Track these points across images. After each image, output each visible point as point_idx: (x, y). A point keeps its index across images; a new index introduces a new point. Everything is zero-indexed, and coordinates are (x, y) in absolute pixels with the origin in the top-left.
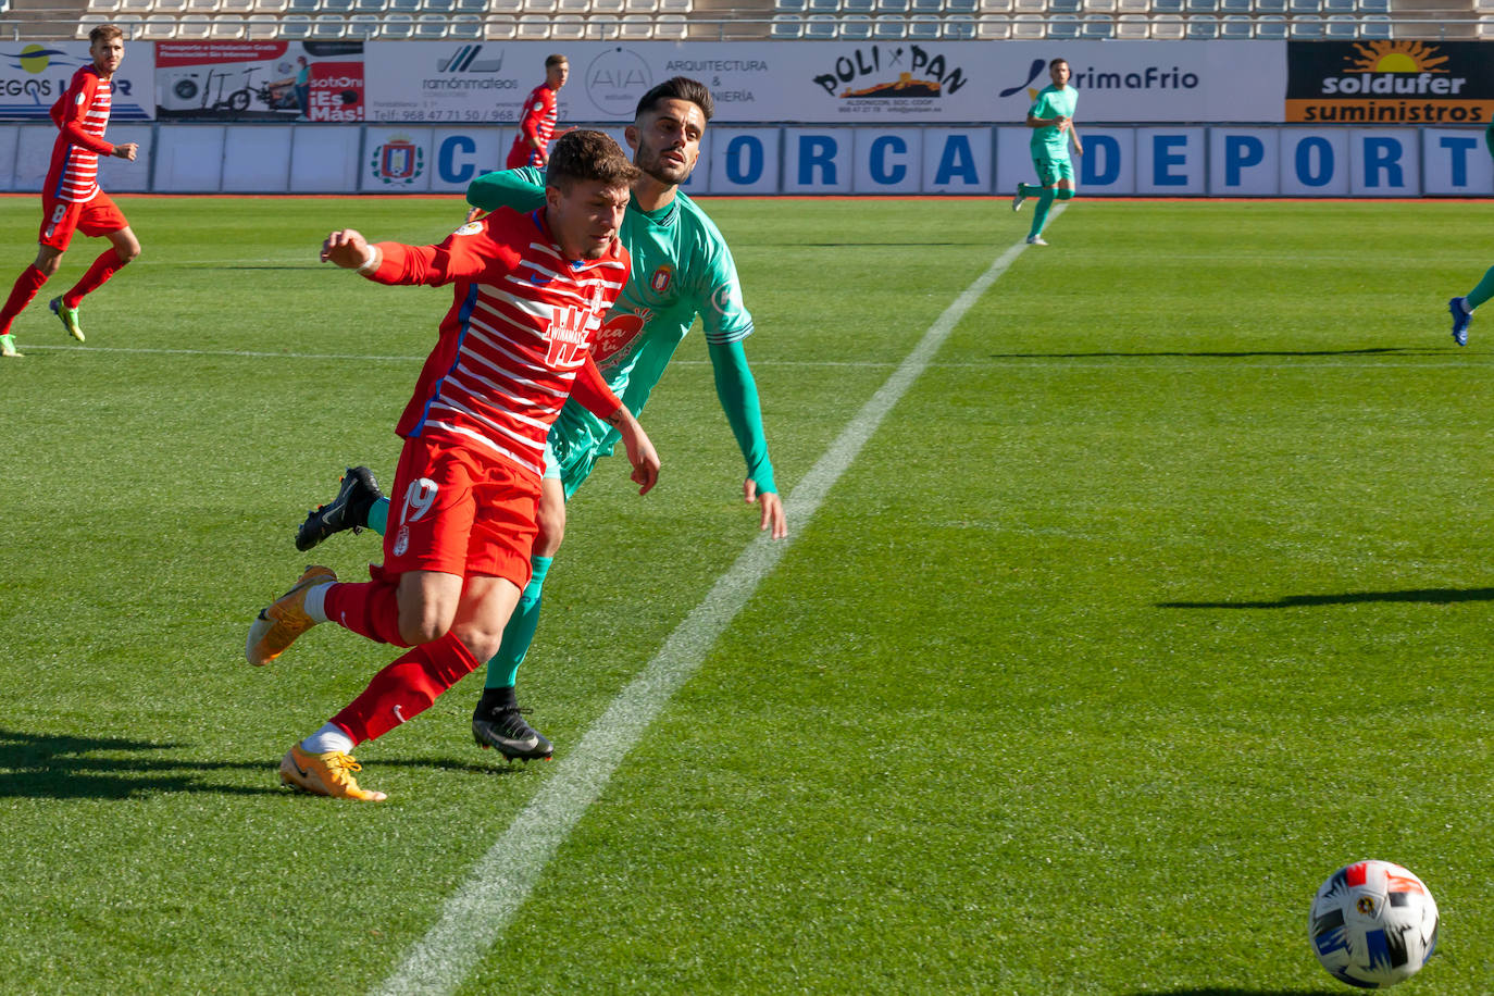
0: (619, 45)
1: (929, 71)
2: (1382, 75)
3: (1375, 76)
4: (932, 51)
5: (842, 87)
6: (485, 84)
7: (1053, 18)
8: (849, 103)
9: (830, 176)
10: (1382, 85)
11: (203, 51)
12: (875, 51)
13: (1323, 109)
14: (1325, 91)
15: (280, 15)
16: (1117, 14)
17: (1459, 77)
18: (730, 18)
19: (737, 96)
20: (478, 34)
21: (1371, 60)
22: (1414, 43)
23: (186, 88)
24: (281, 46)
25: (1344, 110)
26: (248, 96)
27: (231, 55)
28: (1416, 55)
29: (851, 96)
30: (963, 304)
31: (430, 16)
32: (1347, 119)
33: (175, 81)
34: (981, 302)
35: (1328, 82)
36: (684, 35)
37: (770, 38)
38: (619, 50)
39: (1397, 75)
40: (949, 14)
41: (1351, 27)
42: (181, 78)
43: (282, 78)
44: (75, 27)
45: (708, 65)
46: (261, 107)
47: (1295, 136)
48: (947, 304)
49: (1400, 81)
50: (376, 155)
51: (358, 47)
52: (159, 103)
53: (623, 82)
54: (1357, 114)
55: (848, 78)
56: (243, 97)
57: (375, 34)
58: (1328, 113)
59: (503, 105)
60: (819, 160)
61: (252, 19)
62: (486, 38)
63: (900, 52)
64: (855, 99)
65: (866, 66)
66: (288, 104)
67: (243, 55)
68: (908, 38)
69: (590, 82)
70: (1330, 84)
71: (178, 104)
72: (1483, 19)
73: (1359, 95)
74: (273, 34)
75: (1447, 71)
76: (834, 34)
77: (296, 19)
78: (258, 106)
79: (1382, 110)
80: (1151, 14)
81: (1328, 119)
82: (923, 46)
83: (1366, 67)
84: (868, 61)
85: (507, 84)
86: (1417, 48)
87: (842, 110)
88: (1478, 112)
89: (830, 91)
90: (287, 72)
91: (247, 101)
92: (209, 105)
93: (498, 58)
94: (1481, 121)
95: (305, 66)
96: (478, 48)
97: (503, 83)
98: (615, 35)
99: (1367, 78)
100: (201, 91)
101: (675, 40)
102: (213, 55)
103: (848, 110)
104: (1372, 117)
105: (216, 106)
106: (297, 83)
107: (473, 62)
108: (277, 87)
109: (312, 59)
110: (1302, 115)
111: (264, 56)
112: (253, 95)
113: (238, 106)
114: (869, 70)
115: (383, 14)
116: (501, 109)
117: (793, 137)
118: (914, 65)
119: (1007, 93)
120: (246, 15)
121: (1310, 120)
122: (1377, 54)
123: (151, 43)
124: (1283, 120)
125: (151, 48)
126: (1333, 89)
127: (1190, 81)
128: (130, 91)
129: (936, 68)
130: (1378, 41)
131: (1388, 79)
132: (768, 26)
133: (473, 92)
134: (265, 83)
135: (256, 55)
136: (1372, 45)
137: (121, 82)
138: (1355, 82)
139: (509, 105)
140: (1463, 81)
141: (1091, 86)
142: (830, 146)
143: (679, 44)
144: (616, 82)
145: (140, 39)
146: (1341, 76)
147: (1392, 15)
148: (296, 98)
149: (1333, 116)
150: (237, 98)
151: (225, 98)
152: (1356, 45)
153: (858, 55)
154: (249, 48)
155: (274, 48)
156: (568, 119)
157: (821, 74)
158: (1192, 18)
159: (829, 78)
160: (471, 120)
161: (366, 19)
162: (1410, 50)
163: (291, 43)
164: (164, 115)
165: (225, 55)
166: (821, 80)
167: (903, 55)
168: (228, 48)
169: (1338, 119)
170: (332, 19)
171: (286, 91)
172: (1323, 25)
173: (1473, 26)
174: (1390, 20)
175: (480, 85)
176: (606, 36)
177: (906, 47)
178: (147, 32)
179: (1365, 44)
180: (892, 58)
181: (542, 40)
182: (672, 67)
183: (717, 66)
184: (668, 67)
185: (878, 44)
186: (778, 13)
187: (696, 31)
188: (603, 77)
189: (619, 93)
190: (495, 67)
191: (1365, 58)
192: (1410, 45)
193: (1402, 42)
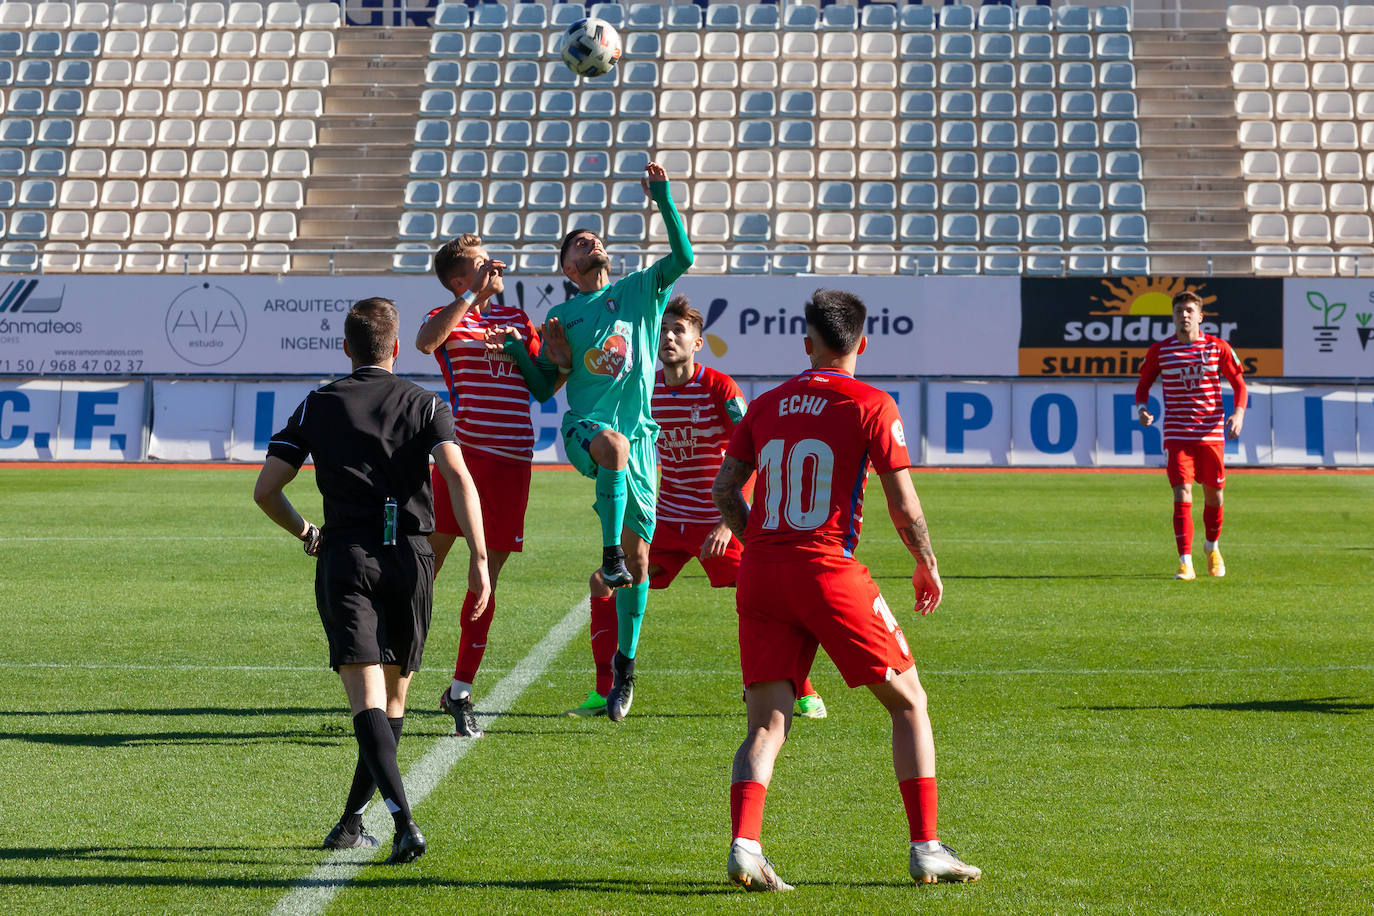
0: (207, 279)
2: (1137, 318)
3: (1128, 319)
6: (42, 328)
7: (737, 248)
10: (1137, 331)
12: (520, 287)
13: (1064, 361)
14: (1067, 338)
16: (815, 244)
17: (1230, 322)
18: (343, 247)
20: (34, 266)
21: (1123, 301)
22: (1175, 279)
25: (1089, 361)
32: (1094, 372)
35: (1071, 327)
36: (286, 268)
37: (392, 272)
38: (206, 286)
39: (1154, 319)
41: (1098, 261)
45: (315, 304)
47: (1031, 393)
49: (1158, 327)
53: (210, 328)
54: (1106, 365)
58: (1071, 365)
59: (64, 353)
62: (43, 270)
63: (549, 289)
70: (1073, 329)
72: (1260, 250)
73: (1108, 343)
75: (1216, 314)
80: (857, 243)
81: (1071, 372)
83: (1118, 309)
85: (69, 328)
86: (1179, 286)
88: (1253, 363)
93: (57, 294)
94: (1256, 375)
96: (34, 283)
97: (64, 327)
98: (202, 267)
99: (1117, 322)
101: (275, 274)
104: (1123, 369)
107: (26, 302)
110: (1038, 368)
116: (60, 359)
121: (1048, 373)
122: (1130, 293)
124: (1015, 372)
126: (1077, 336)
127: (903, 325)
130: (1131, 277)
131: (1144, 324)
132: (390, 257)
133: (29, 338)
136: (1125, 281)
138: (1104, 328)
139: (71, 353)
140: (1234, 326)
141: (782, 331)
143: (280, 278)
144: (203, 328)
146: (1086, 321)
147: (1149, 245)
149: (1077, 368)
152: (1104, 282)
156: (142, 370)
158: (906, 249)
160: (25, 371)
162: (1170, 288)
167: (553, 293)
169: (1082, 372)
172: (1067, 258)
173: (1248, 260)
174: (1146, 252)
175: (36, 328)
176: (190, 269)
177: (558, 283)
179: (1116, 280)
180: (542, 297)
181: (112, 274)
182: (271, 307)
183: (326, 306)
184: (266, 307)
185: (523, 279)
186: (401, 242)
187: (300, 264)
188: (187, 319)
189: (207, 337)
190: (54, 306)
191: (1116, 298)
192: (1170, 282)
193: (1161, 278)
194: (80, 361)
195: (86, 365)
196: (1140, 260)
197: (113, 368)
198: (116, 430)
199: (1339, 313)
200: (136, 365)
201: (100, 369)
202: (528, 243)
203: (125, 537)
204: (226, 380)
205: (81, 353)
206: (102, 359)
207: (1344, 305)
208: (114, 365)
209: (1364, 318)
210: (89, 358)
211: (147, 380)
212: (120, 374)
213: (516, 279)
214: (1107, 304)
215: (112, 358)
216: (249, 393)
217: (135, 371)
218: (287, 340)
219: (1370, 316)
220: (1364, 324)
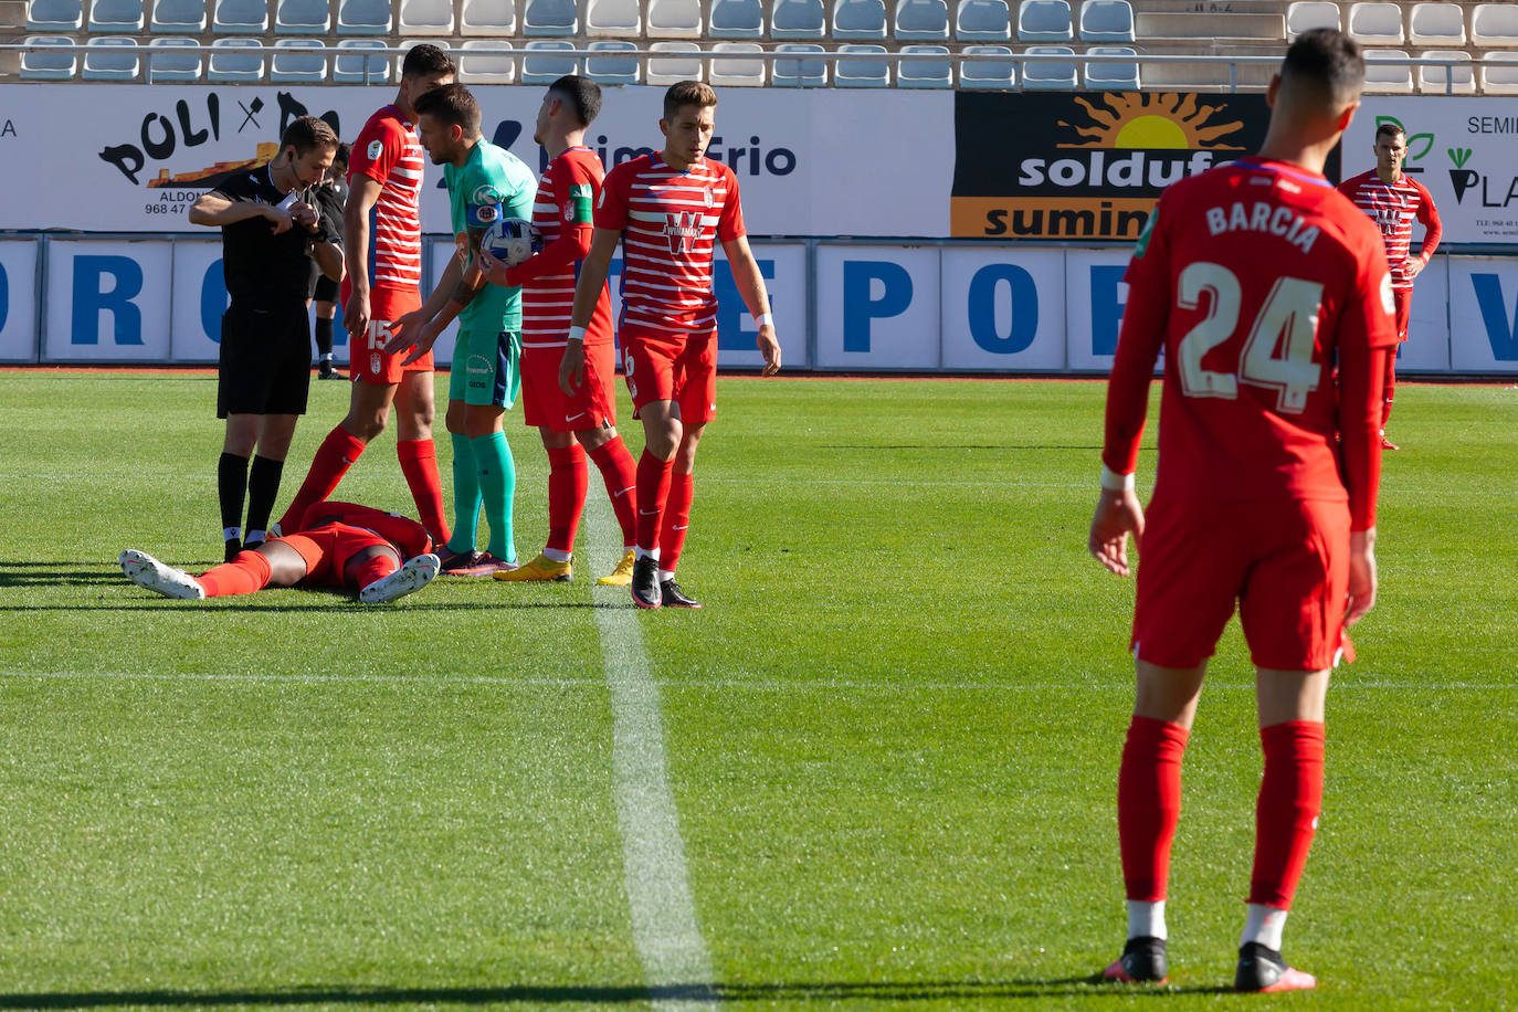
2: (1126, 154)
3: (1112, 155)
4: (316, 104)
5: (152, 167)
7: (530, 46)
8: (164, 197)
9: (129, 330)
10: (1125, 173)
12: (213, 102)
13: (1019, 215)
14: (1023, 181)
16: (644, 40)
21: (1106, 128)
22: (1182, 96)
25: (1055, 216)
28: (1186, 119)
29: (170, 184)
32: (1062, 233)
35: (1028, 165)
39: (1151, 155)
40: (342, 37)
41: (1066, 67)
47: (968, 263)
49: (1156, 166)
54: (1080, 222)
55: (162, 151)
58: (1028, 222)
60: (107, 301)
63: (257, 105)
64: (174, 191)
65: (195, 131)
68: (268, 81)
70: (1032, 171)
73: (1083, 189)
79: (1124, 218)
80: (706, 40)
81: (1029, 232)
82: (298, 94)
83: (1098, 139)
84: (200, 120)
86: (1189, 106)
87: (151, 209)
89: (130, 174)
99: (1097, 159)
103: (164, 209)
104: (1106, 229)
110: (981, 226)
114: (203, 136)
117: (63, 257)
121: (995, 233)
122: (1117, 116)
124: (949, 236)
126: (1037, 179)
127: (780, 161)
130: (1118, 94)
131: (1138, 159)
132: (14, 55)
136: (1109, 99)
138: (1077, 167)
142: (130, 276)
146: (1052, 156)
147: (1139, 45)
149: (1036, 227)
152: (1078, 100)
153: (182, 109)
157: (114, 144)
158: (780, 49)
159: (127, 150)
162: (1174, 111)
166: (113, 155)
167: (264, 110)
169: (1045, 234)
172: (1016, 63)
174: (1135, 55)
177: (269, 97)
179: (1096, 98)
180: (244, 116)
185: (218, 90)
186: (30, 33)
191: (1097, 124)
192: (1176, 100)
193: (1161, 94)
196: (1127, 68)
199: (1425, 147)
202: (219, 36)
207: (1431, 136)
209: (1460, 155)
213: (207, 90)
214: (1083, 132)
219: (1469, 152)
220: (1460, 165)
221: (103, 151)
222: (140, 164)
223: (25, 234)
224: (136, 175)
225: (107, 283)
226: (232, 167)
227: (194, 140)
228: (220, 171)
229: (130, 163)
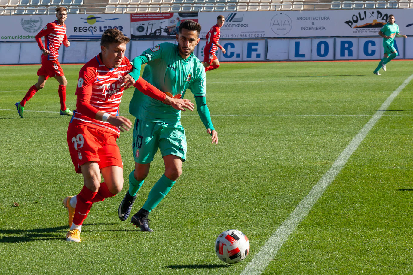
0: (281, 12)
1: (383, 19)
4: (384, 12)
5: (354, 24)
6: (238, 26)
9: (350, 54)
11: (146, 16)
12: (365, 12)
15: (171, 4)
18: (317, 3)
19: (320, 28)
20: (235, 9)
23: (141, 29)
24: (171, 14)
26: (161, 31)
27: (155, 17)
29: (357, 27)
30: (394, 95)
31: (219, 4)
33: (137, 26)
34: (400, 94)
36: (302, 8)
37: (330, 9)
38: (281, 14)
40: (389, 0)
42: (139, 25)
43: (172, 25)
44: (105, 9)
45: (310, 18)
46: (166, 34)
48: (389, 95)
50: (202, 49)
51: (196, 14)
52: (132, 33)
53: (282, 25)
55: (356, 22)
56: (159, 31)
57: (202, 10)
59: (244, 32)
60: (347, 49)
61: (162, 6)
62: (238, 11)
63: (373, 13)
64: (358, 29)
65: (362, 18)
66: (174, 33)
67: (159, 17)
68: (376, 8)
69: (272, 24)
71: (138, 34)
74: (169, 11)
76: (352, 7)
77: (176, 5)
78: (164, 34)
82: (381, 11)
84: (363, 16)
85: (245, 26)
87: (354, 32)
89: (350, 26)
90: (173, 23)
91: (161, 32)
92: (148, 34)
93: (242, 17)
95: (179, 21)
96: (235, 14)
97: (243, 25)
98: (280, 9)
100: (146, 29)
101: (299, 10)
102: (149, 17)
103: (356, 32)
105: (150, 34)
106: (176, 26)
107: (233, 19)
108: (170, 27)
109: (181, 19)
111: (166, 18)
112: (162, 30)
113: (157, 34)
114: (363, 19)
115: (204, 3)
116: (242, 34)
117: (338, 41)
118: (378, 17)
119: (408, 26)
120: (160, 4)
123: (129, 14)
125: (129, 16)
128: (122, 30)
129: (385, 18)
132: (330, 5)
133: (234, 28)
134: (166, 26)
135: (163, 17)
137: (119, 27)
139: (245, 32)
142: (351, 44)
143: (301, 11)
144: (280, 25)
145: (126, 13)
148: (176, 31)
150: (157, 31)
151: (153, 32)
153: (359, 14)
154: (161, 15)
155: (169, 15)
156: (265, 37)
157: (347, 20)
159: (350, 22)
160: (233, 37)
161: (199, 5)
163: (174, 13)
164: (134, 37)
165: (153, 17)
166: (347, 22)
167: (374, 14)
168: (154, 15)
170: (188, 5)
171: (173, 29)
175: (236, 26)
176: (277, 9)
177: (375, 11)
178: (128, 10)
180: (371, 15)
181: (256, 11)
182: (299, 19)
183: (313, 18)
184: (297, 19)
185: (366, 10)
186: (333, 1)
187: (306, 7)
188: (276, 23)
189: (281, 27)
190: (241, 20)
194: (248, 34)
195: (249, 35)
197: (257, 36)
198: (258, 52)
200: (263, 35)
201: (253, 36)
202: (367, 1)
203: (264, 81)
204: (287, 39)
205: (248, 32)
206: (254, 34)
208: (257, 35)
210: (251, 34)
211: (266, 39)
212: (259, 38)
213: (364, 10)
215: (256, 33)
216: (293, 42)
217: (263, 37)
218: (303, 28)
221: (345, 22)
222: (352, 24)
223: (332, 37)
224: (351, 26)
225: (347, 45)
226: (369, 24)
227: (362, 19)
228: (367, 25)
229: (350, 24)
